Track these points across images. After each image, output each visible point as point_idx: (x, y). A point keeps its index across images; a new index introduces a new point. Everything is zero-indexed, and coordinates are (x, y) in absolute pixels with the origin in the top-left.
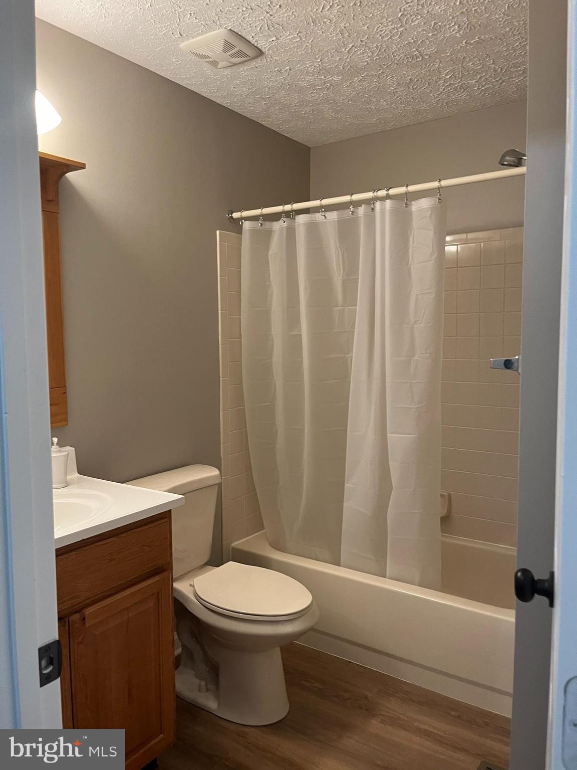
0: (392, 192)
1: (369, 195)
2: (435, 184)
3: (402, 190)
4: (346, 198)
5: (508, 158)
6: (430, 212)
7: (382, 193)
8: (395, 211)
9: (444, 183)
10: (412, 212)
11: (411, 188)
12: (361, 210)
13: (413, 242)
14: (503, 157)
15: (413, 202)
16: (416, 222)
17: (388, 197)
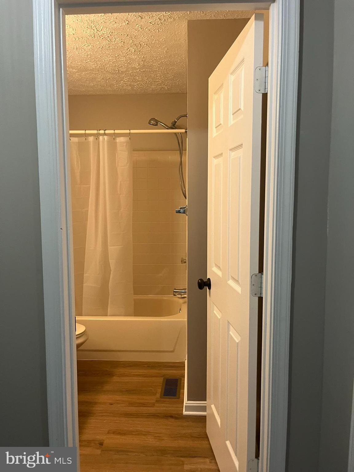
0: (107, 132)
1: (95, 132)
2: (128, 131)
3: (112, 132)
4: (83, 132)
5: (152, 122)
6: (125, 144)
7: (102, 132)
8: (109, 142)
9: (132, 131)
10: (116, 142)
11: (117, 131)
12: (91, 139)
13: (118, 157)
14: (150, 121)
15: (117, 138)
16: (119, 148)
17: (105, 134)
